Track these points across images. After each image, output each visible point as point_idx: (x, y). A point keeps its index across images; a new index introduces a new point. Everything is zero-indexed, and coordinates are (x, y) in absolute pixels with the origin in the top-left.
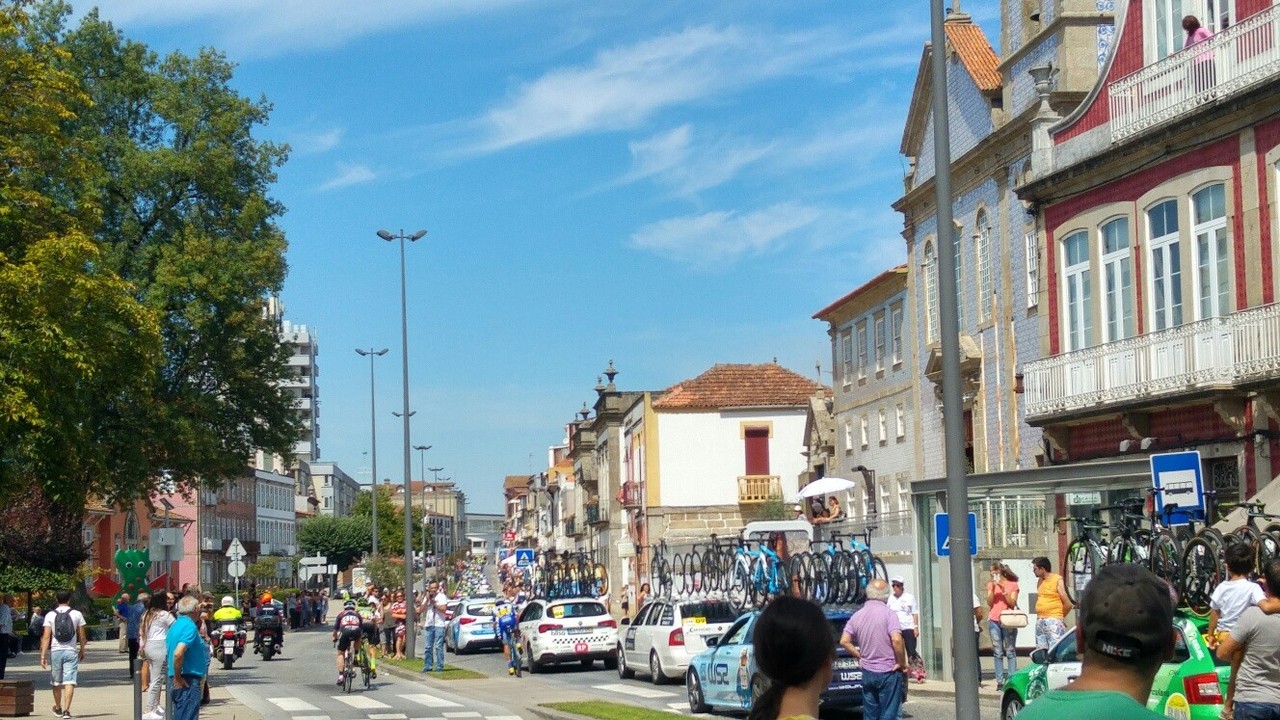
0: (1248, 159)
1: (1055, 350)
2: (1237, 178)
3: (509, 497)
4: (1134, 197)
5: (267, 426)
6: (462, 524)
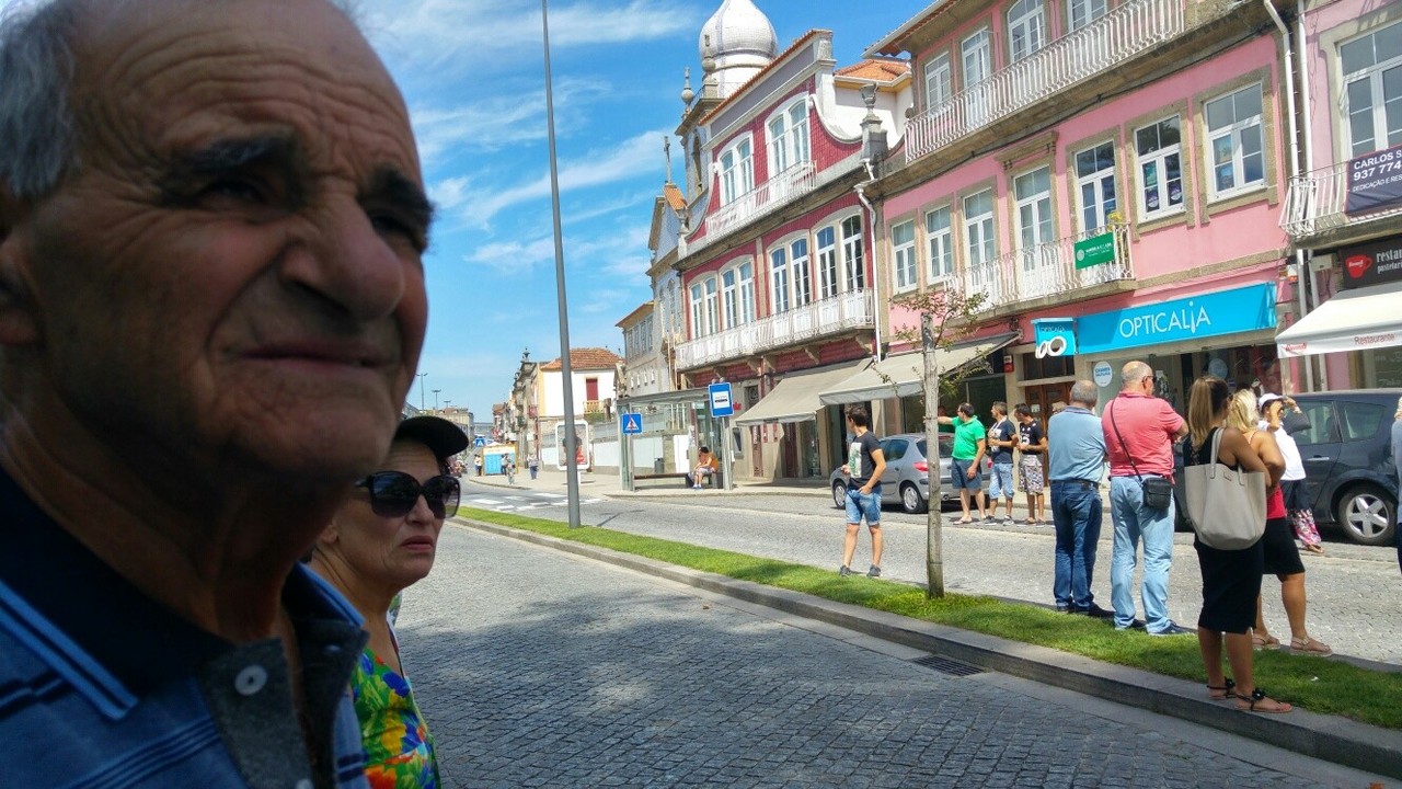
0: (760, 252)
1: (689, 338)
2: (756, 261)
4: (718, 269)
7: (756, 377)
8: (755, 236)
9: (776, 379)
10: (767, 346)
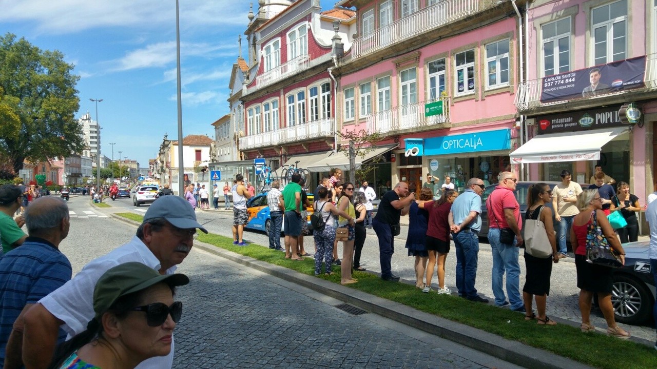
0: (282, 96)
1: (247, 135)
2: (280, 99)
3: (150, 164)
4: (261, 102)
6: (138, 171)
7: (278, 156)
8: (280, 88)
9: (288, 158)
10: (284, 142)
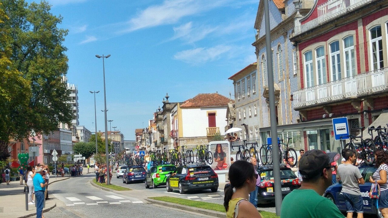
0: (360, 28)
1: (302, 87)
2: (357, 34)
3: (137, 135)
4: (326, 40)
5: (63, 115)
6: (123, 144)
8: (356, 18)
9: (374, 114)
